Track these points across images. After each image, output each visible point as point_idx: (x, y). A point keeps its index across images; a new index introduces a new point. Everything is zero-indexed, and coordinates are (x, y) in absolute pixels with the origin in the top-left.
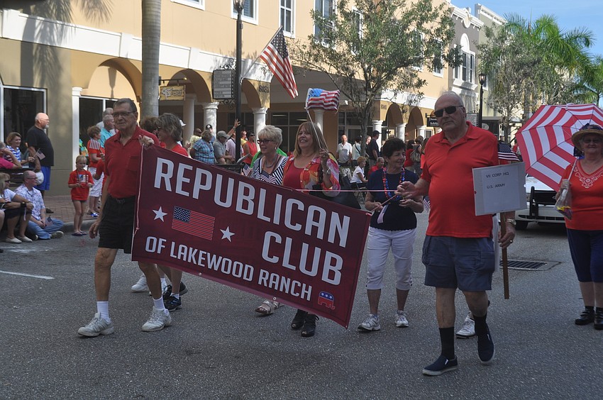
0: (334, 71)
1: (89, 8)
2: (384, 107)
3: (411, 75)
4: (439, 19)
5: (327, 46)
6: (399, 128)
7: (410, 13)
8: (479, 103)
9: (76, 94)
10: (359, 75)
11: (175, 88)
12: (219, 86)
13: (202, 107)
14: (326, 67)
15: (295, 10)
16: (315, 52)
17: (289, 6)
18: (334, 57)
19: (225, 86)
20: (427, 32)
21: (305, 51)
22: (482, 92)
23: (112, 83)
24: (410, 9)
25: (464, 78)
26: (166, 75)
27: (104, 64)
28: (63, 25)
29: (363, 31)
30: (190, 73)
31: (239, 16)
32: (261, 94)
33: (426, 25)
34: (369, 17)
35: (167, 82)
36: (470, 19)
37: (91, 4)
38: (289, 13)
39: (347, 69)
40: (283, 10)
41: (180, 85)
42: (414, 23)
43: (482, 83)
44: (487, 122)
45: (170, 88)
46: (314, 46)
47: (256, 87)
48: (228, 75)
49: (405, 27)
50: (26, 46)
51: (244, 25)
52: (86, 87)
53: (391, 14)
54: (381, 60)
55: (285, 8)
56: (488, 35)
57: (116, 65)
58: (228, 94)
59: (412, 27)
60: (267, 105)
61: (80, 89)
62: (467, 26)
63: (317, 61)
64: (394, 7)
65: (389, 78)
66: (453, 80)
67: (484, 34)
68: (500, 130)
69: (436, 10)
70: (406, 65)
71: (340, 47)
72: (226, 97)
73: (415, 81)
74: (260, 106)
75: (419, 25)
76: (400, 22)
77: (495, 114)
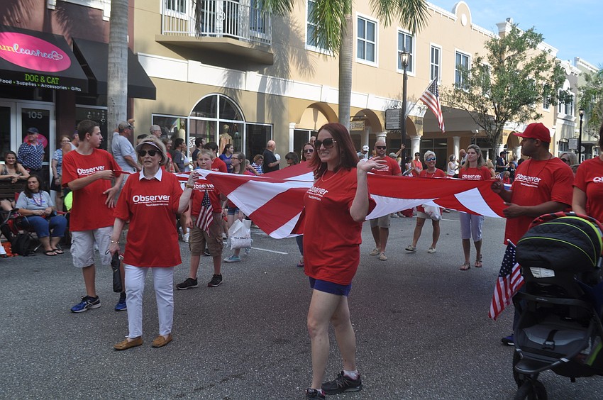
0: (471, 109)
1: (301, 68)
2: (506, 134)
3: (531, 110)
4: (552, 69)
5: (467, 91)
6: (516, 150)
7: (530, 65)
8: (578, 131)
9: (292, 127)
10: (491, 112)
11: (357, 122)
12: (390, 121)
13: (375, 135)
14: (466, 106)
15: (441, 66)
16: (458, 95)
17: (437, 63)
18: (472, 99)
19: (394, 120)
20: (543, 79)
21: (450, 95)
22: (581, 122)
23: (315, 119)
24: (529, 62)
25: (566, 113)
26: (353, 113)
27: (310, 106)
28: (285, 81)
29: (493, 79)
30: (367, 111)
31: (405, 71)
32: (416, 126)
33: (542, 74)
34: (498, 69)
35: (352, 118)
36: (571, 68)
37: (303, 66)
38: (437, 67)
39: (482, 107)
40: (432, 65)
41: (362, 120)
42: (533, 72)
43: (581, 115)
44: (584, 145)
45: (354, 122)
46: (457, 91)
47: (413, 120)
48: (396, 113)
49: (526, 75)
50: (261, 95)
51: (408, 78)
52: (298, 122)
53: (515, 66)
54: (507, 100)
55: (434, 64)
56: (587, 80)
57: (318, 107)
58: (396, 126)
59: (531, 76)
60: (421, 134)
61: (295, 124)
62: (569, 73)
63: (459, 101)
64: (517, 62)
65: (514, 113)
66: (557, 114)
67: (584, 78)
68: (593, 150)
69: (550, 63)
70: (527, 103)
71: (478, 91)
72: (395, 128)
73: (533, 115)
74: (415, 134)
75: (537, 74)
76: (521, 72)
77: (589, 139)
